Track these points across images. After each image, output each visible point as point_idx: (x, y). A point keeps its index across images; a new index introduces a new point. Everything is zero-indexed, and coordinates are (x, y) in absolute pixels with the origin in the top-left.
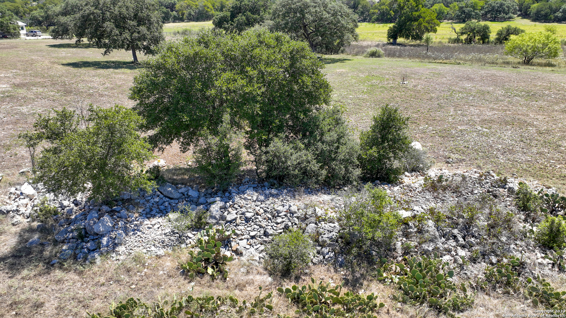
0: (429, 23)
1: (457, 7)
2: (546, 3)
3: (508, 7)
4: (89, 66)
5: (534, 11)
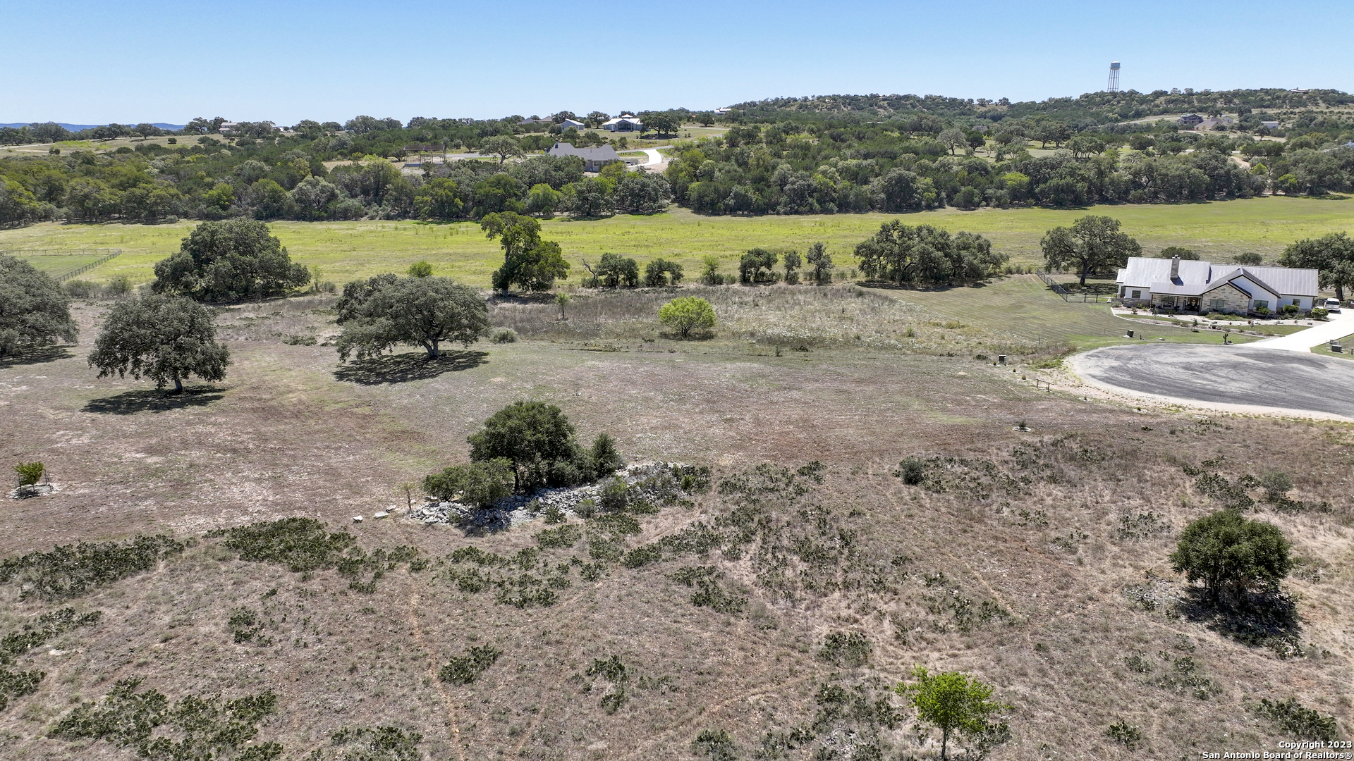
0: (554, 267)
1: (574, 192)
2: (709, 184)
3: (654, 189)
4: (140, 407)
5: (694, 195)
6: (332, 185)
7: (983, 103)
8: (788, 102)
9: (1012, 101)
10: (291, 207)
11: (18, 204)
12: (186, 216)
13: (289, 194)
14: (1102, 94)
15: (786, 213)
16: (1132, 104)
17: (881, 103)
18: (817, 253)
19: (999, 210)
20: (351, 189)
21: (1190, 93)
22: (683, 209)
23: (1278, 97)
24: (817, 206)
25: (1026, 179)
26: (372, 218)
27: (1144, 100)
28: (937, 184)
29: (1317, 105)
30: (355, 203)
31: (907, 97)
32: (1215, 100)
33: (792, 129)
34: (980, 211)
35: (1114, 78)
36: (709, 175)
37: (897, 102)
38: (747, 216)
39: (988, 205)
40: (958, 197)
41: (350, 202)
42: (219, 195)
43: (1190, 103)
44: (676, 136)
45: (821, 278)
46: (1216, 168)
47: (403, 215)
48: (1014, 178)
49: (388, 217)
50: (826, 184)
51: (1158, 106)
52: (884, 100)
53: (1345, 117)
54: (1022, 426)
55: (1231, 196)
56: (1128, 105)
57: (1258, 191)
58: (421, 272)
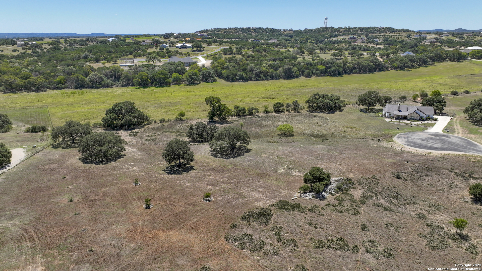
0: (229, 113)
1: (188, 76)
2: (229, 71)
5: (225, 75)
6: (101, 75)
7: (285, 30)
8: (220, 29)
9: (294, 30)
10: (88, 84)
12: (50, 88)
13: (86, 79)
14: (322, 28)
15: (255, 80)
16: (333, 32)
17: (252, 31)
18: (296, 103)
19: (317, 77)
20: (107, 76)
21: (350, 28)
22: (221, 80)
23: (375, 30)
24: (264, 78)
25: (324, 67)
26: (117, 86)
27: (336, 30)
28: (299, 70)
29: (387, 32)
30: (109, 81)
31: (260, 28)
32: (357, 31)
33: (242, 48)
34: (312, 78)
35: (326, 23)
36: (227, 68)
37: (257, 30)
38: (243, 82)
39: (314, 76)
40: (305, 73)
42: (60, 80)
43: (350, 31)
44: (203, 51)
45: (296, 110)
46: (376, 62)
47: (127, 85)
48: (321, 67)
49: (123, 86)
50: (266, 71)
51: (341, 33)
52: (253, 29)
53: (395, 37)
54: (407, 162)
55: (380, 70)
56: (332, 32)
57: (387, 69)
58: (182, 115)
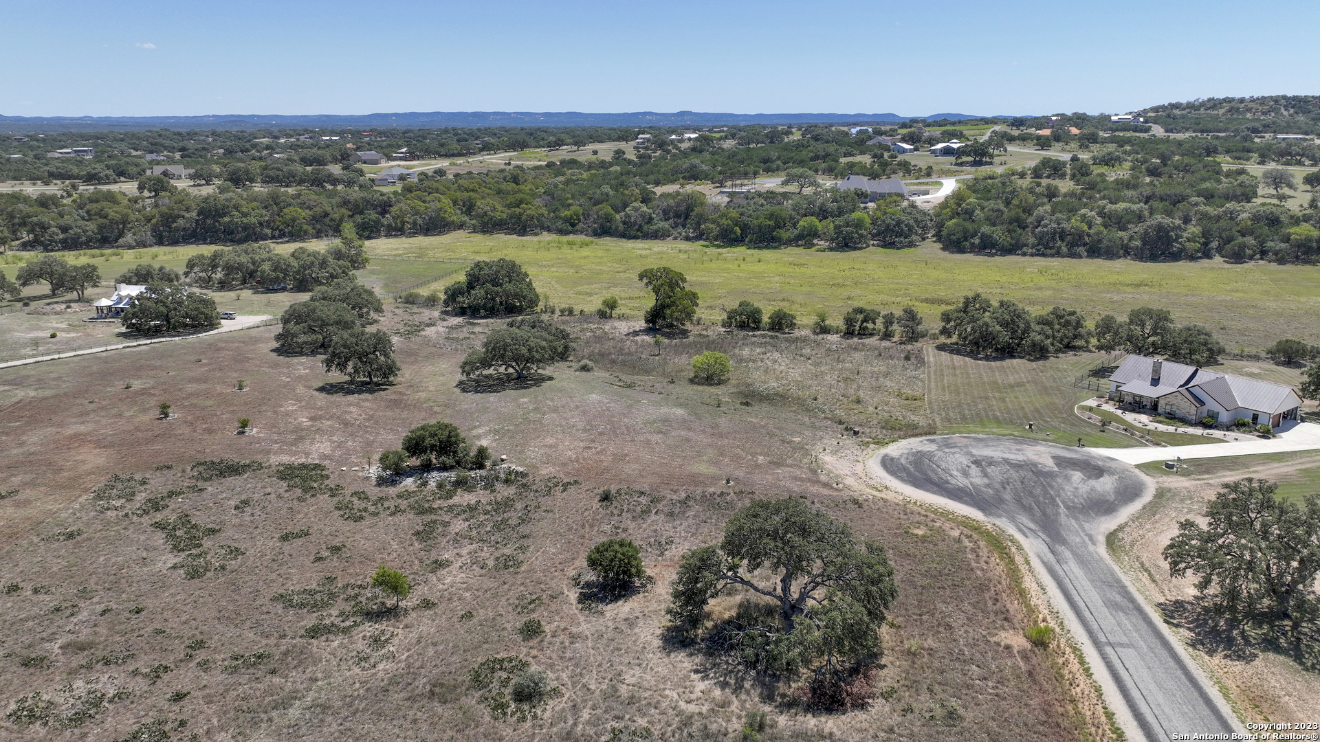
1: (832, 225)
5: (950, 233)
6: (649, 211)
10: (617, 227)
11: (443, 218)
12: (549, 230)
13: (618, 217)
15: (1033, 255)
18: (908, 314)
20: (666, 214)
22: (936, 245)
24: (1064, 249)
26: (675, 238)
28: (1208, 234)
30: (666, 225)
34: (1251, 264)
38: (991, 255)
39: (1262, 259)
40: (1230, 249)
41: (662, 224)
42: (572, 215)
44: (991, 163)
47: (699, 238)
48: (1303, 231)
49: (687, 239)
50: (1081, 228)
58: (612, 305)
